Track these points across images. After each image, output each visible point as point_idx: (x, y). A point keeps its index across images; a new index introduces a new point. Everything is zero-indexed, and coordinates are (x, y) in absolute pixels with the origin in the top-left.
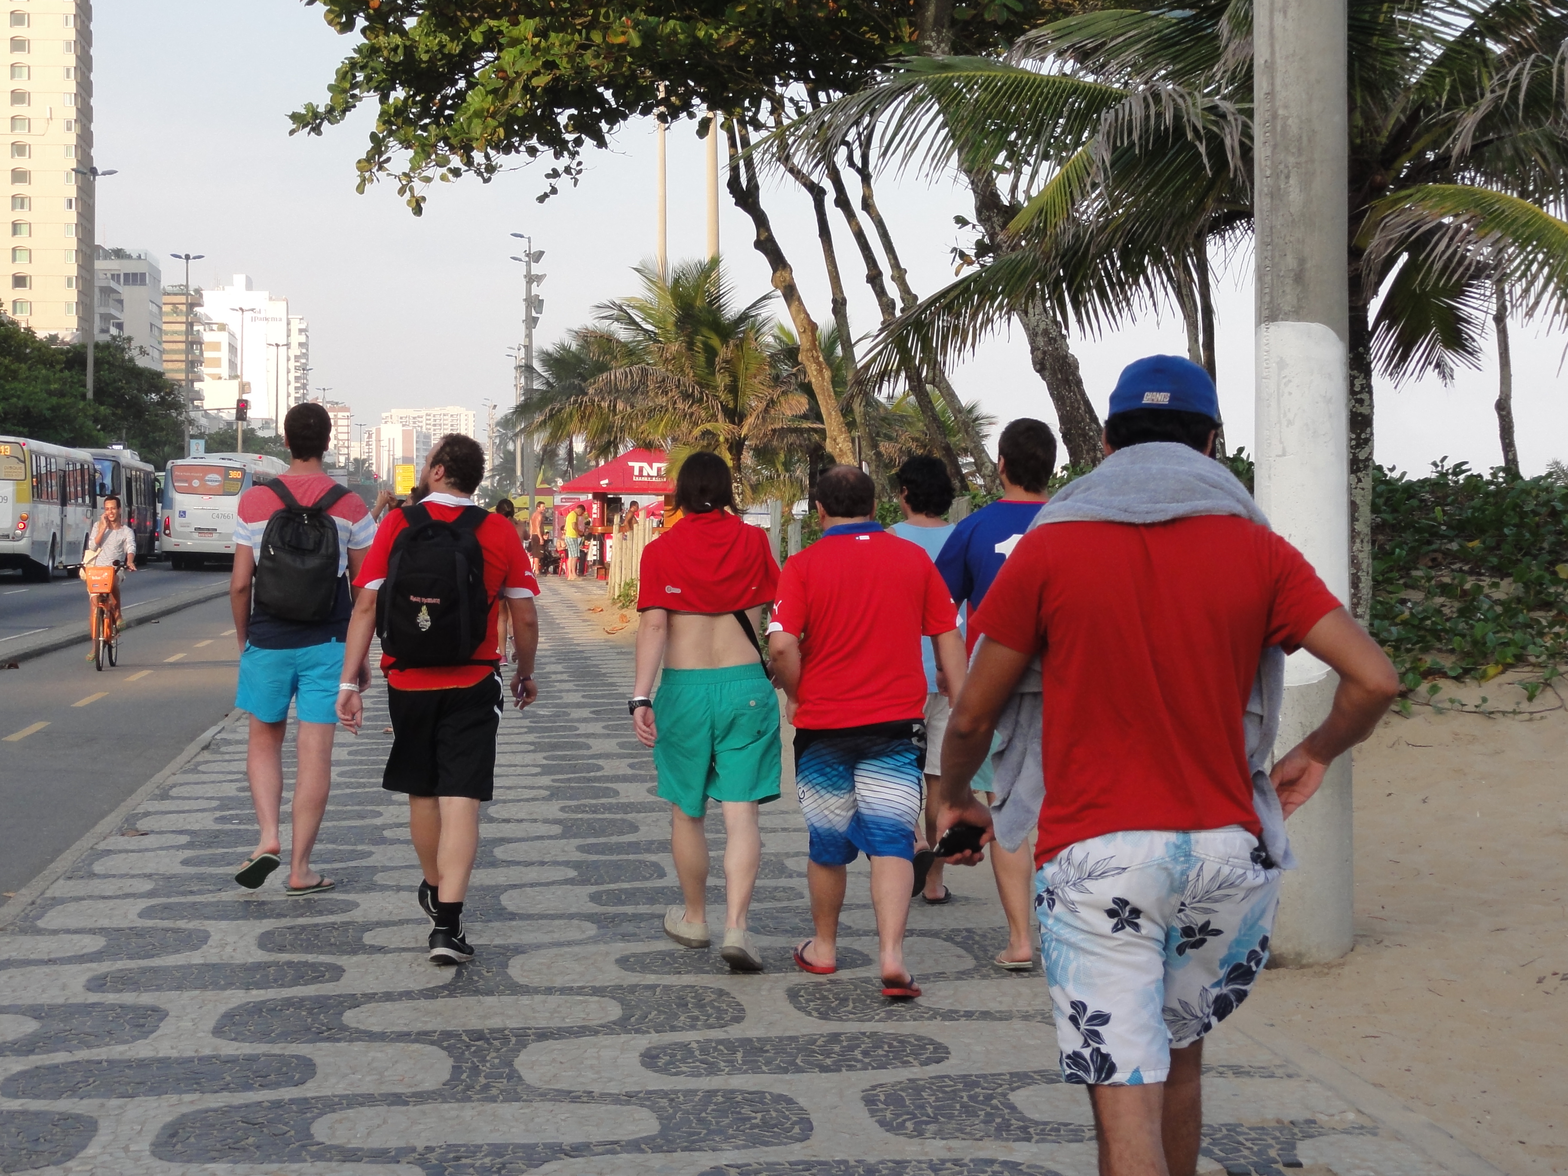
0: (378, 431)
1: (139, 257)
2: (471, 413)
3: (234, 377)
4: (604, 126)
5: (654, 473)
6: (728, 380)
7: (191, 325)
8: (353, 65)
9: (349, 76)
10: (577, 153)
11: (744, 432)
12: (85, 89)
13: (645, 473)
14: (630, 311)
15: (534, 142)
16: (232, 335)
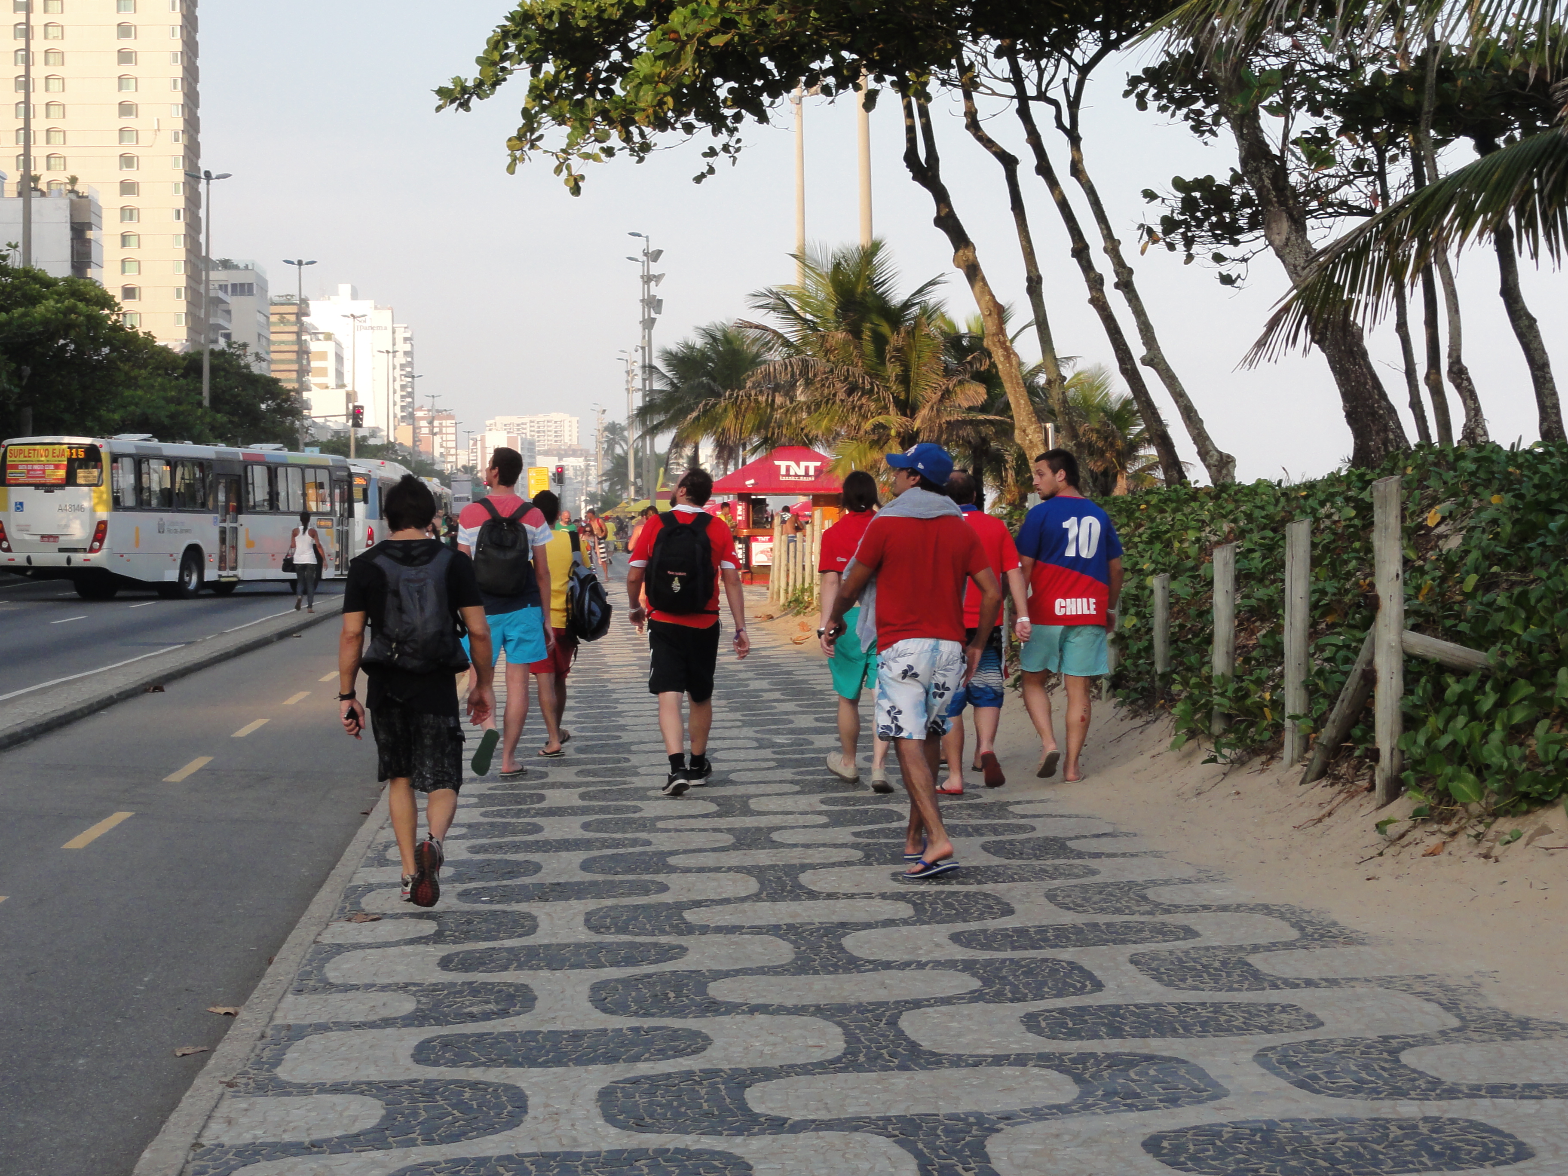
0: (483, 440)
1: (247, 267)
2: (575, 420)
3: (341, 386)
4: (765, 99)
5: (801, 472)
6: (898, 370)
7: (298, 334)
8: (506, 33)
9: (501, 44)
10: (736, 129)
11: (917, 424)
12: (191, 100)
13: (792, 473)
14: (788, 299)
15: (691, 118)
16: (338, 345)
